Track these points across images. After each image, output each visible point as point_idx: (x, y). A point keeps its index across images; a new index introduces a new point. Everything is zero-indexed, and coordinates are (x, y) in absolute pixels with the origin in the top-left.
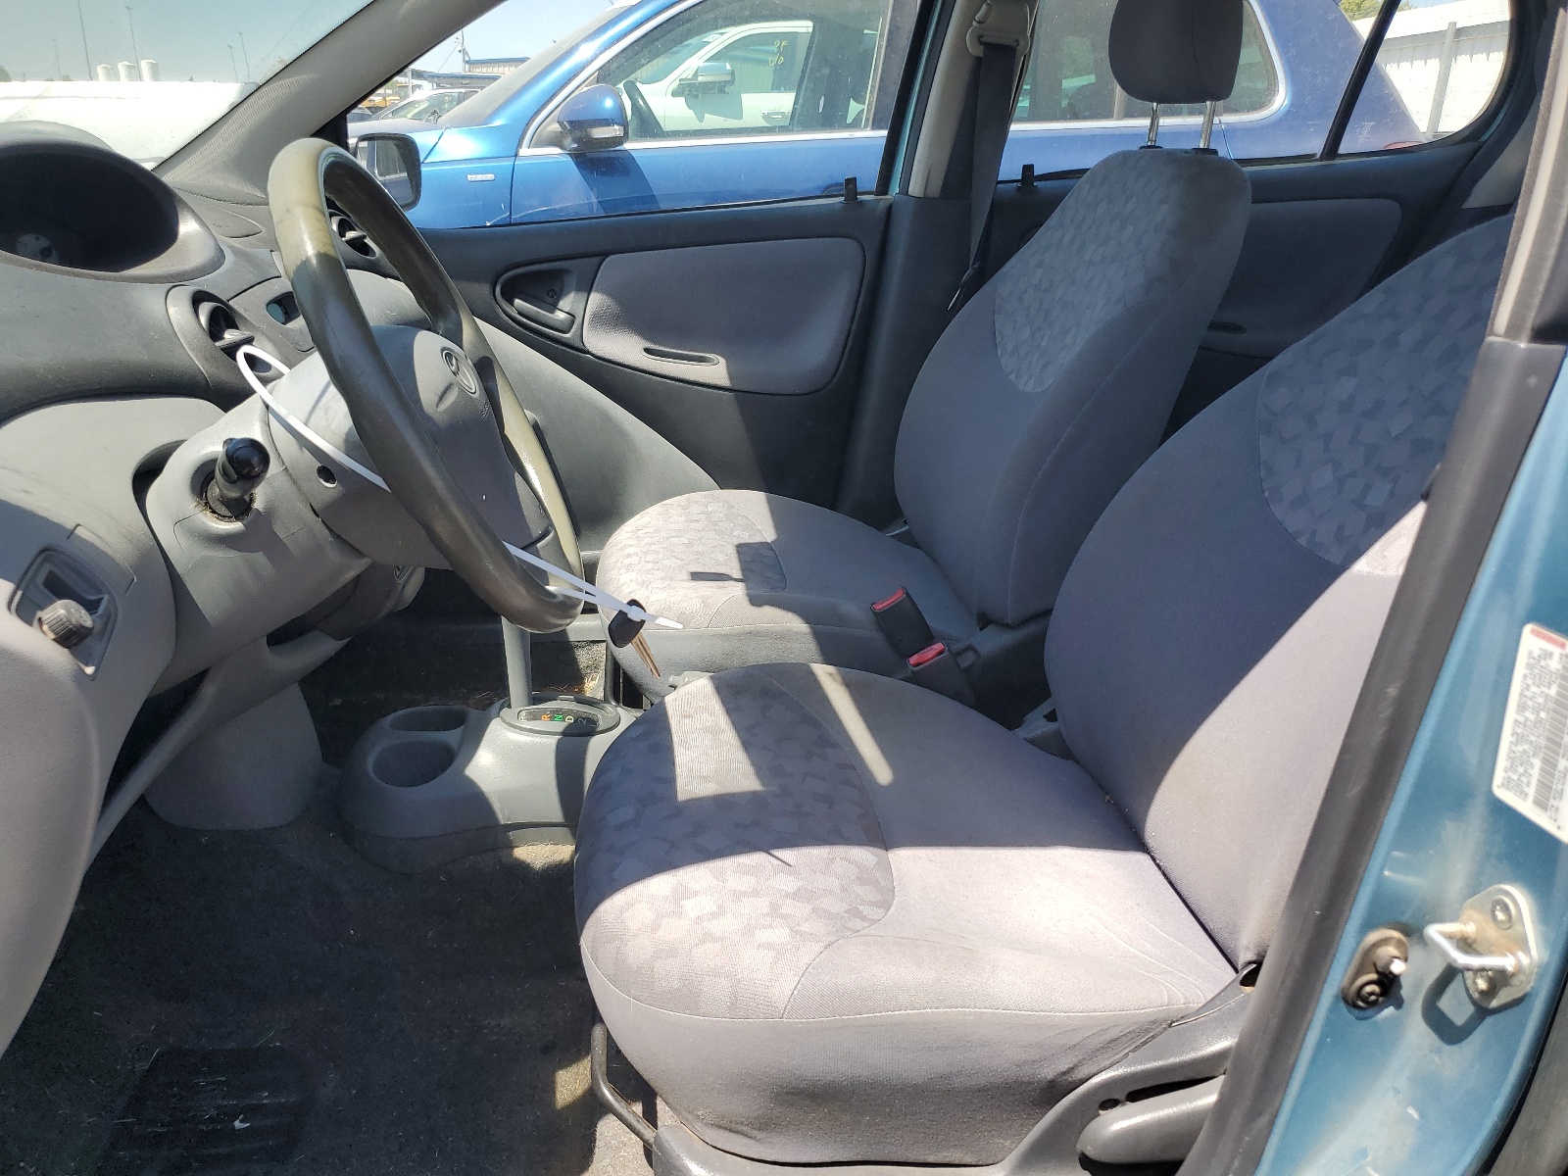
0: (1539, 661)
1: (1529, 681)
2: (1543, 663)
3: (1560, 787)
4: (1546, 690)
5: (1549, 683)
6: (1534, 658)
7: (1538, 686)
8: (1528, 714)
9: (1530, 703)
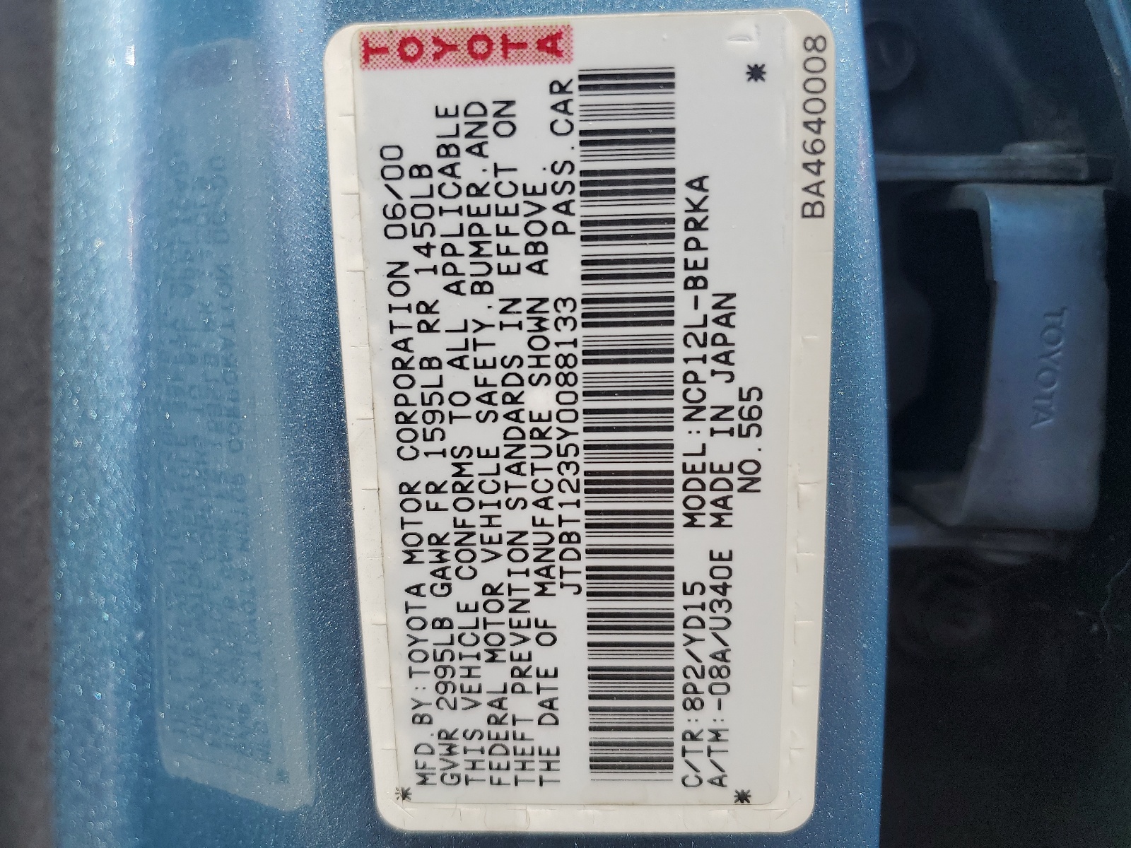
0: (450, 171)
1: (427, 287)
2: (471, 170)
3: (707, 647)
4: (526, 286)
5: (535, 247)
6: (419, 171)
7: (481, 288)
8: (461, 433)
9: (457, 380)
